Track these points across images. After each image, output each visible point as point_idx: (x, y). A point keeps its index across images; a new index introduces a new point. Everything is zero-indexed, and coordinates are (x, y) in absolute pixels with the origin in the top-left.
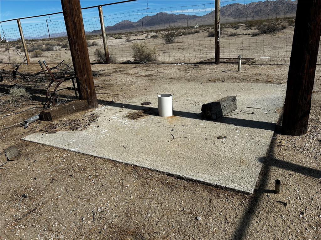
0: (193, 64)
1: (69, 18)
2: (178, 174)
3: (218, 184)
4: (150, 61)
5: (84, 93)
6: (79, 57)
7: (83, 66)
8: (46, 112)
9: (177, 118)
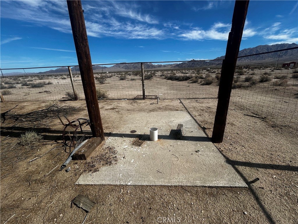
0: (132, 99)
1: (89, 88)
2: (209, 185)
3: (231, 186)
4: (105, 98)
5: (98, 133)
6: (94, 111)
7: (97, 116)
8: (79, 154)
9: (162, 140)
